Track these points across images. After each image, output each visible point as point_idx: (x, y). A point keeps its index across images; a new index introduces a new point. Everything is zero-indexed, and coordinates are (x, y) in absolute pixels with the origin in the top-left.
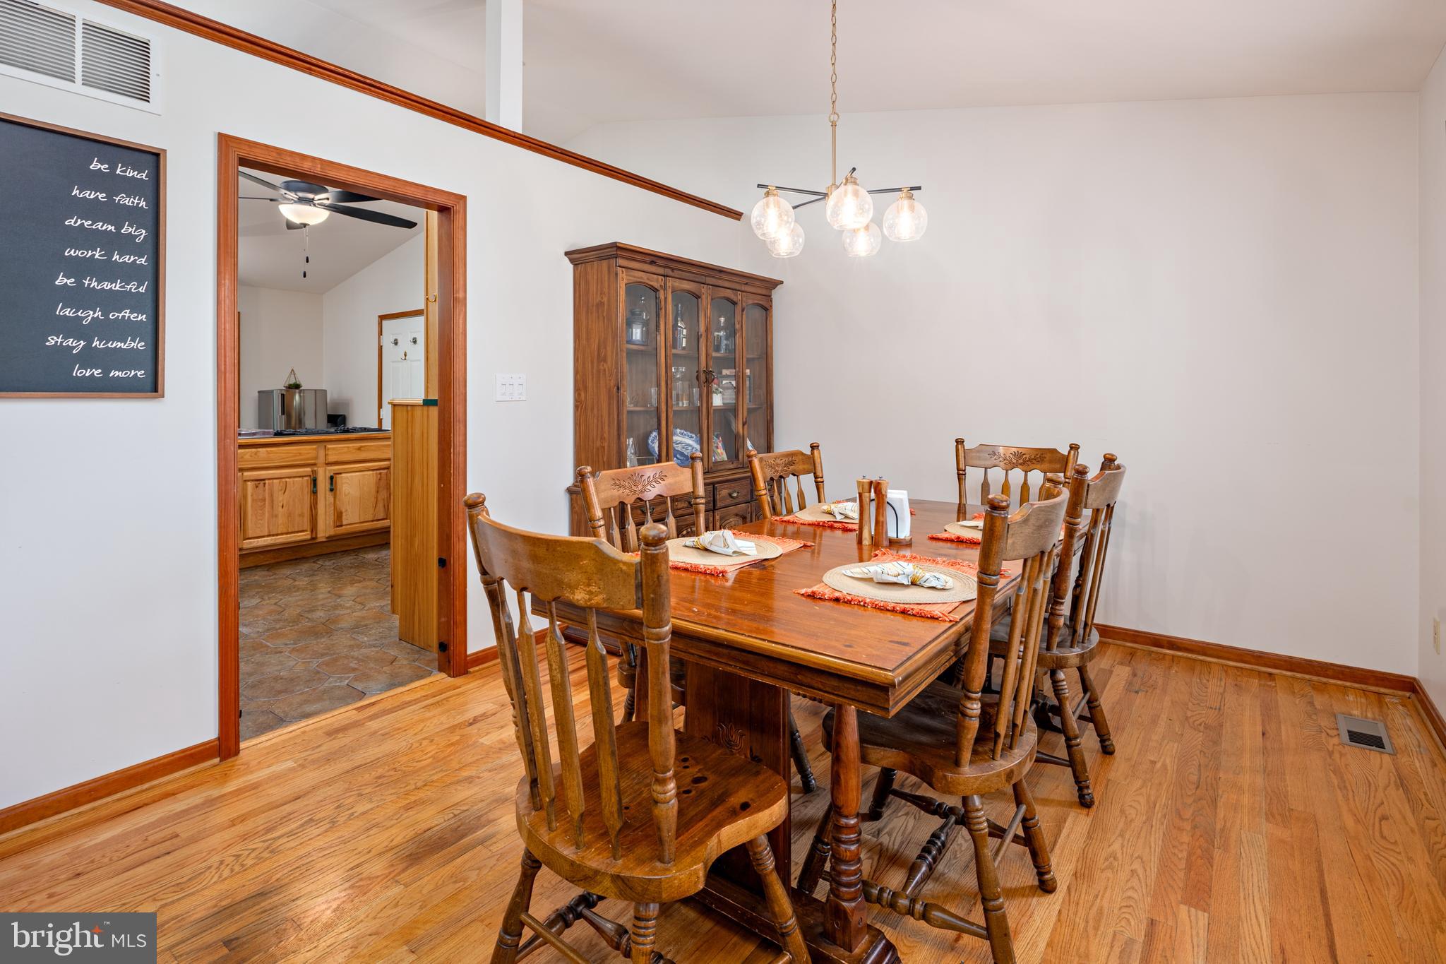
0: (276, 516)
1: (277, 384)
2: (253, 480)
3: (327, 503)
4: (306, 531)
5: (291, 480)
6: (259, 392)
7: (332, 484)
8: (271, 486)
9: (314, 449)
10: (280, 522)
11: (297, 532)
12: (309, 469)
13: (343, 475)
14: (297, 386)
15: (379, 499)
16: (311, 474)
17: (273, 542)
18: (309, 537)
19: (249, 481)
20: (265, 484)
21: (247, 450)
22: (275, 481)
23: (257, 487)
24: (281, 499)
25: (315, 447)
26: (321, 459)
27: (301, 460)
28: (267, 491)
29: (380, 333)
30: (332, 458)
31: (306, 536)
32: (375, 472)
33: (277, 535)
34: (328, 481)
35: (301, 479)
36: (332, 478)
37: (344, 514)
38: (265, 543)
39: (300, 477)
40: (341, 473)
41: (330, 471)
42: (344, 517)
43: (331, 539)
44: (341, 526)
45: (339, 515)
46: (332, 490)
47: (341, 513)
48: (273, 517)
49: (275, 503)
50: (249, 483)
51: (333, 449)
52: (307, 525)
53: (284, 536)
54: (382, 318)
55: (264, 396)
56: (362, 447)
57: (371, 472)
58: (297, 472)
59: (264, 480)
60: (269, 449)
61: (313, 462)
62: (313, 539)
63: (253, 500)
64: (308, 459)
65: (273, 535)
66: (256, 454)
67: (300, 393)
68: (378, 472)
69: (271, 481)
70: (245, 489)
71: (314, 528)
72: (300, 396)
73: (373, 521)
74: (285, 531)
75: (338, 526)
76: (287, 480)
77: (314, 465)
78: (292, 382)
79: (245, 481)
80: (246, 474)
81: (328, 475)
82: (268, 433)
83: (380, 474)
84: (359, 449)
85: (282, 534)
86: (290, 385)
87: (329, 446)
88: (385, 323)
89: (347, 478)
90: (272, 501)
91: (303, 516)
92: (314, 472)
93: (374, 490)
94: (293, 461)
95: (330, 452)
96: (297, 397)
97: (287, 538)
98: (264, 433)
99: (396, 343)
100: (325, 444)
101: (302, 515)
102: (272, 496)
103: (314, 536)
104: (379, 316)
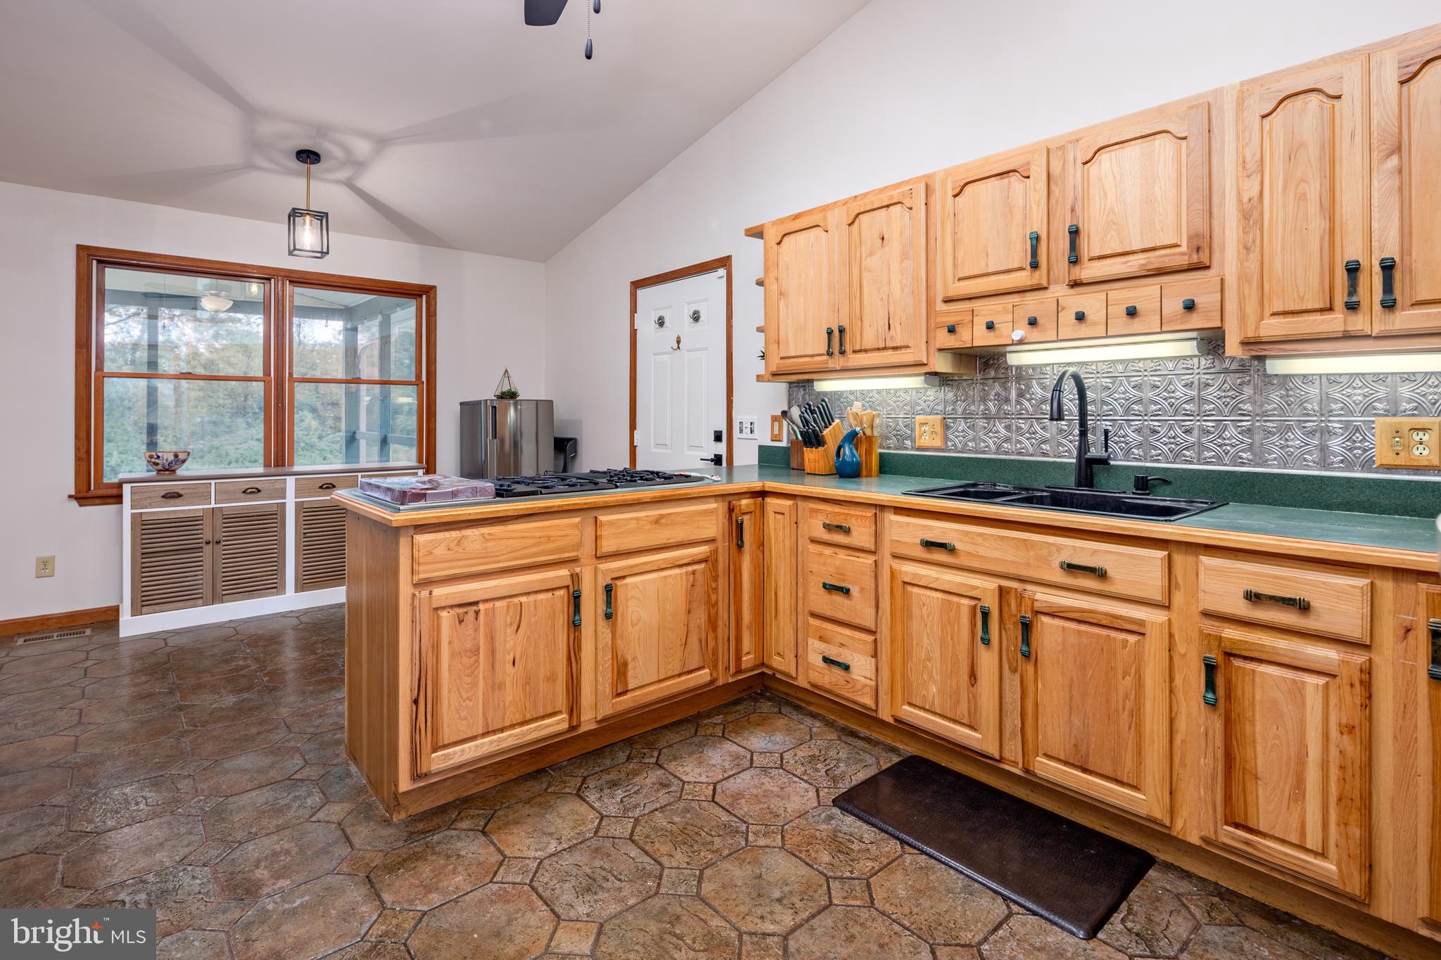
0: (501, 686)
1: (486, 392)
2: (452, 607)
3: (600, 646)
4: (560, 712)
5: (532, 598)
6: (461, 404)
7: (609, 602)
8: (491, 614)
9: (576, 525)
10: (509, 699)
11: (543, 717)
12: (564, 572)
13: (629, 580)
14: (512, 395)
15: (692, 625)
16: (569, 582)
17: (494, 748)
18: (565, 726)
19: (443, 608)
20: (477, 613)
21: (440, 535)
22: (498, 604)
23: (461, 622)
24: (510, 644)
25: (577, 520)
26: (587, 550)
27: (551, 552)
28: (482, 628)
29: (634, 309)
30: (608, 546)
31: (558, 724)
32: (684, 570)
33: (502, 730)
34: (602, 597)
35: (549, 595)
36: (609, 590)
37: (630, 667)
38: (479, 753)
39: (548, 590)
40: (624, 577)
41: (605, 573)
42: (630, 673)
43: (608, 725)
44: (625, 692)
45: (621, 670)
46: (608, 616)
47: (625, 664)
48: (493, 689)
49: (499, 656)
50: (444, 614)
51: (611, 523)
52: (561, 702)
53: (517, 730)
54: (637, 285)
55: (470, 410)
56: (662, 516)
57: (677, 571)
58: (542, 581)
59: (476, 603)
60: (485, 530)
61: (573, 554)
62: (572, 728)
63: (453, 655)
64: (563, 550)
65: (494, 732)
66: (459, 543)
67: (516, 405)
68: (690, 569)
69: (490, 605)
70: (436, 628)
71: (573, 707)
72: (516, 409)
73: (680, 675)
74: (519, 718)
75: (619, 695)
76: (523, 599)
77: (575, 560)
78: (506, 388)
79: (436, 609)
80: (439, 591)
81: (602, 582)
82: (483, 491)
83: (694, 573)
84: (657, 521)
85: (513, 726)
86: (503, 393)
87: (603, 518)
88: (641, 293)
89: (635, 586)
90: (493, 652)
91: (554, 681)
92: (575, 578)
93: (683, 607)
94: (534, 555)
95: (604, 532)
96: (512, 412)
97: (524, 735)
98: (475, 491)
99: (661, 322)
100: (595, 513)
101: (551, 679)
102: (491, 639)
103: (575, 723)
104: (632, 283)
